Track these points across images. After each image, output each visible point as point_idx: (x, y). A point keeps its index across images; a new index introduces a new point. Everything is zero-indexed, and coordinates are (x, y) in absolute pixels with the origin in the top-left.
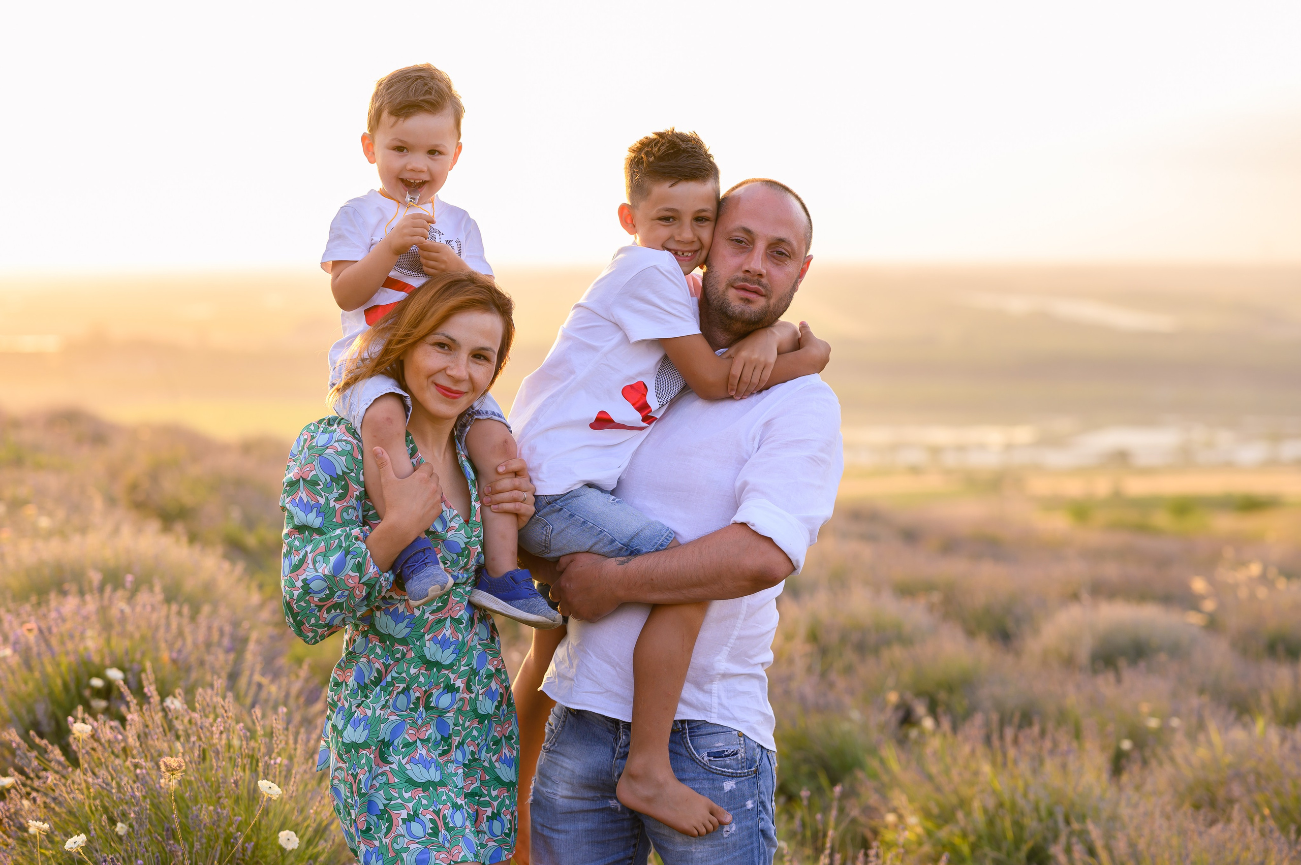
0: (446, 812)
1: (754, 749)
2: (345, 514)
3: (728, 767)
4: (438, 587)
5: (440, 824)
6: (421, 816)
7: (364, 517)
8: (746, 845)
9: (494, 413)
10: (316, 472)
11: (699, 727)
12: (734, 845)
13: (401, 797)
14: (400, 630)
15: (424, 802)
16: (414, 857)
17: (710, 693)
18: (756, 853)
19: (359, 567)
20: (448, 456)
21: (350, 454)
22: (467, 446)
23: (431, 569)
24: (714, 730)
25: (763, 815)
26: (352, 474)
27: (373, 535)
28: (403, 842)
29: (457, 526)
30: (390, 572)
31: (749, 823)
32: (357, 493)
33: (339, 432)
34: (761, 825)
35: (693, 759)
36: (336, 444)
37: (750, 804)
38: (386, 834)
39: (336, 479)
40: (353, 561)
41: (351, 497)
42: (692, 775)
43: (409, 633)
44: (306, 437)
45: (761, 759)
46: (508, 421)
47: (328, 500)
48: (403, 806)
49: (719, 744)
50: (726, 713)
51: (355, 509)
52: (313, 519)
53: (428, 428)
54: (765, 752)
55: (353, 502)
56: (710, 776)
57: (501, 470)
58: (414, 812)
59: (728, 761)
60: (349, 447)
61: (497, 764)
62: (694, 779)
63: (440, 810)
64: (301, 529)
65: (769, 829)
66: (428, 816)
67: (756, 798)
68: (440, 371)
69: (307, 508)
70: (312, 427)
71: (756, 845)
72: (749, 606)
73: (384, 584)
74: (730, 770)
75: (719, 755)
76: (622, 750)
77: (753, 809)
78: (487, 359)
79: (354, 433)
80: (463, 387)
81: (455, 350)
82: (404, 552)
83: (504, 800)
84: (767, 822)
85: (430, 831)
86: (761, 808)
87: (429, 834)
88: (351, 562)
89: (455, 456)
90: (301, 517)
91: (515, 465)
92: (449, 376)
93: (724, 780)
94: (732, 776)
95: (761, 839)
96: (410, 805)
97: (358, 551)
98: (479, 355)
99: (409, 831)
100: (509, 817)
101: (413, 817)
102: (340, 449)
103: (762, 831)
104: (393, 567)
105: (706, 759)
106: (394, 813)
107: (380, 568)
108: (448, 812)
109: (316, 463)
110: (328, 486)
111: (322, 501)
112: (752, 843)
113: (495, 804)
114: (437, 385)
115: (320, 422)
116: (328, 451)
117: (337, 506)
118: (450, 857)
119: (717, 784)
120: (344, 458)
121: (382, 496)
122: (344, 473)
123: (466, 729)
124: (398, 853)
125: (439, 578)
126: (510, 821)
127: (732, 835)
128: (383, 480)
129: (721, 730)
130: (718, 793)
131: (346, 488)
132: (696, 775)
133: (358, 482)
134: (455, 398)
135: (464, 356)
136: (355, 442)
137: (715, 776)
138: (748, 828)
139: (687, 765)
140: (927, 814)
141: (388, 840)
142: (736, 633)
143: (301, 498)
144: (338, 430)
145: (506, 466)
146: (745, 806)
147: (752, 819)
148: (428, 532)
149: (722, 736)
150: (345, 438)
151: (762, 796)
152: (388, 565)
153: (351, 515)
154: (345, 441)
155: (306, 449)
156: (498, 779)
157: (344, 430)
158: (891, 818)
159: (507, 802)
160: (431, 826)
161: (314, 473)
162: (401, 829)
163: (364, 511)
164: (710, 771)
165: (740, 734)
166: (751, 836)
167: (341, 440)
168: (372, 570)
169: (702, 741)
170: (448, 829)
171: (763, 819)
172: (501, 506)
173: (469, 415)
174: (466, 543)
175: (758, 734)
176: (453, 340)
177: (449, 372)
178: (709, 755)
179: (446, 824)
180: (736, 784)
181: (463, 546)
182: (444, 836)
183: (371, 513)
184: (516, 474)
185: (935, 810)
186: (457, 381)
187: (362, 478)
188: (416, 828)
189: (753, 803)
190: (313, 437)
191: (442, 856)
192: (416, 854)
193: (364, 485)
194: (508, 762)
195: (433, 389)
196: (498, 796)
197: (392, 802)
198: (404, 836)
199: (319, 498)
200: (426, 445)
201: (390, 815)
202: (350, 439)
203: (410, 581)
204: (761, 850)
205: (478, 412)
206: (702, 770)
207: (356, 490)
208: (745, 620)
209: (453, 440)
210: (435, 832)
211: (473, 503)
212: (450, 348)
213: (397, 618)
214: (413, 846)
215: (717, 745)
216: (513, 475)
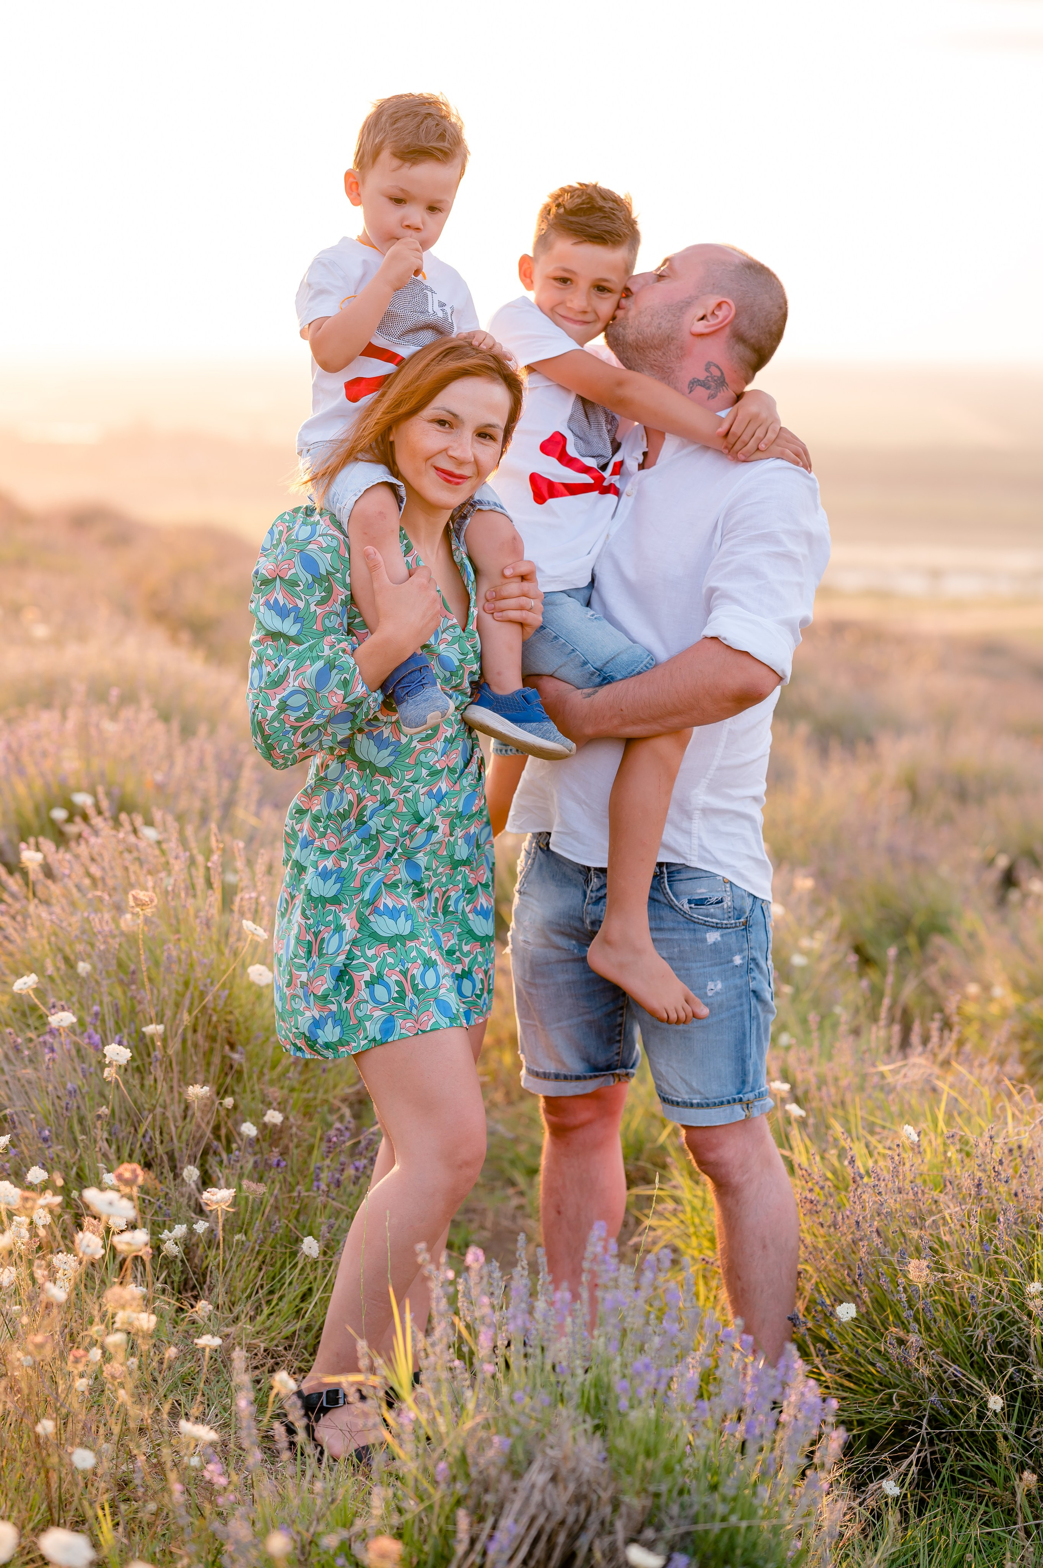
0: (415, 971)
1: (743, 898)
2: (327, 621)
3: (712, 916)
4: (438, 713)
5: (408, 987)
6: (385, 978)
7: (349, 624)
8: (735, 1007)
9: (495, 504)
10: (297, 571)
11: (679, 872)
12: (721, 1006)
13: (364, 955)
14: (383, 758)
15: (390, 960)
16: (378, 1026)
17: (688, 833)
18: (747, 1016)
19: (345, 683)
20: (442, 554)
21: (335, 550)
22: (466, 542)
23: (429, 691)
24: (696, 875)
25: (756, 974)
26: (338, 575)
27: (362, 649)
28: (366, 1008)
29: (450, 639)
30: (379, 691)
31: (738, 982)
32: (343, 597)
33: (323, 525)
34: (752, 985)
35: (672, 907)
36: (320, 539)
37: (738, 960)
38: (347, 999)
39: (318, 579)
40: (338, 676)
41: (335, 601)
42: (671, 925)
43: (392, 763)
44: (281, 528)
45: (752, 910)
46: (510, 513)
47: (308, 604)
48: (366, 966)
49: (701, 890)
50: (708, 856)
51: (338, 615)
52: (290, 628)
53: (421, 520)
54: (759, 903)
55: (338, 608)
56: (692, 926)
57: (508, 572)
58: (378, 973)
59: (712, 909)
60: (334, 543)
61: (470, 915)
62: (674, 929)
63: (408, 969)
64: (274, 636)
65: (763, 990)
66: (394, 978)
67: (746, 953)
68: (440, 452)
69: (283, 613)
70: (287, 517)
71: (746, 1007)
72: (731, 732)
73: (372, 705)
74: (714, 920)
75: (700, 902)
76: (593, 895)
77: (741, 965)
78: (492, 438)
79: (339, 526)
80: (466, 471)
81: (457, 427)
82: (397, 669)
83: (476, 957)
84: (760, 982)
85: (396, 995)
86: (752, 966)
87: (395, 999)
88: (335, 677)
89: (451, 553)
90: (275, 623)
91: (523, 569)
92: (451, 457)
93: (707, 931)
94: (716, 927)
95: (754, 1001)
96: (374, 965)
97: (346, 666)
98: (483, 434)
99: (372, 995)
100: (481, 976)
101: (378, 979)
102: (324, 545)
103: (754, 992)
104: (383, 687)
105: (686, 907)
106: (356, 975)
107: (369, 687)
108: (417, 972)
109: (297, 560)
110: (310, 587)
111: (301, 604)
112: (741, 1005)
113: (467, 960)
114: (437, 469)
115: (296, 511)
116: (310, 546)
117: (319, 611)
118: (417, 1026)
119: (699, 935)
120: (329, 556)
121: (373, 603)
122: (328, 573)
123: (438, 875)
124: (360, 1021)
125: (439, 703)
126: (482, 981)
127: (717, 993)
128: (376, 586)
129: (704, 874)
130: (700, 945)
131: (329, 591)
132: (675, 925)
133: (345, 586)
134: (458, 484)
135: (468, 434)
136: (342, 537)
137: (697, 926)
138: (736, 987)
139: (666, 913)
140: (1016, 987)
141: (349, 1006)
142: (716, 763)
143: (276, 599)
144: (321, 522)
145: (514, 568)
146: (732, 961)
147: (741, 977)
148: (425, 647)
149: (705, 882)
150: (331, 532)
151: (753, 952)
152: (379, 684)
153: (335, 621)
154: (331, 535)
155: (283, 544)
156: (471, 932)
157: (328, 521)
158: (973, 989)
159: (480, 959)
160: (397, 989)
161: (293, 571)
162: (364, 994)
163: (349, 618)
164: (690, 920)
165: (726, 881)
166: (740, 997)
167: (326, 535)
168: (360, 690)
169: (681, 887)
170: (417, 992)
171: (754, 978)
172: (505, 613)
173: (471, 505)
174: (461, 661)
175: (748, 881)
176: (455, 415)
177: (451, 453)
178: (690, 902)
179: (414, 986)
180: (722, 936)
181: (457, 663)
182: (412, 1001)
183: (357, 620)
184: (523, 578)
185: (1024, 981)
186: (460, 463)
187: (348, 580)
188: (380, 992)
189: (743, 958)
190: (289, 529)
191: (408, 1025)
192: (380, 1022)
193: (350, 588)
194: (484, 913)
195: (433, 473)
196: (470, 952)
197: (354, 962)
198: (367, 1002)
199: (298, 601)
200: (418, 542)
201: (351, 977)
202: (336, 533)
203: (405, 704)
204: (753, 1014)
205: (480, 502)
206: (682, 919)
207: (342, 594)
208: (726, 747)
209: (449, 534)
210: (402, 997)
211: (472, 609)
212: (451, 426)
213: (381, 744)
214: (377, 1014)
215: (699, 891)
216: (519, 579)
